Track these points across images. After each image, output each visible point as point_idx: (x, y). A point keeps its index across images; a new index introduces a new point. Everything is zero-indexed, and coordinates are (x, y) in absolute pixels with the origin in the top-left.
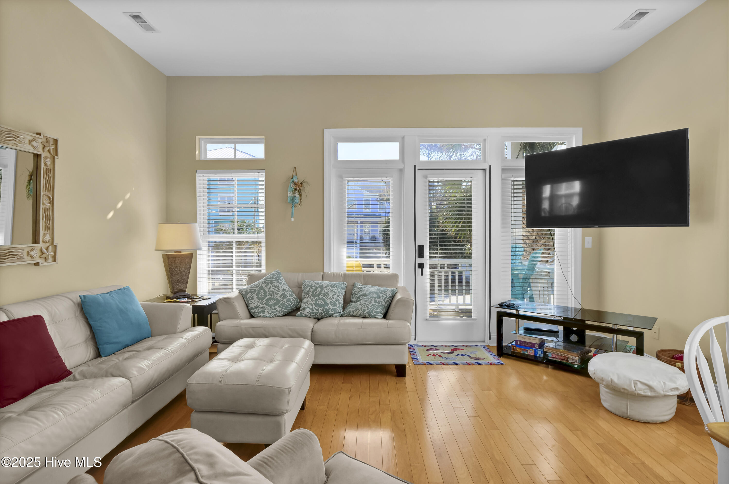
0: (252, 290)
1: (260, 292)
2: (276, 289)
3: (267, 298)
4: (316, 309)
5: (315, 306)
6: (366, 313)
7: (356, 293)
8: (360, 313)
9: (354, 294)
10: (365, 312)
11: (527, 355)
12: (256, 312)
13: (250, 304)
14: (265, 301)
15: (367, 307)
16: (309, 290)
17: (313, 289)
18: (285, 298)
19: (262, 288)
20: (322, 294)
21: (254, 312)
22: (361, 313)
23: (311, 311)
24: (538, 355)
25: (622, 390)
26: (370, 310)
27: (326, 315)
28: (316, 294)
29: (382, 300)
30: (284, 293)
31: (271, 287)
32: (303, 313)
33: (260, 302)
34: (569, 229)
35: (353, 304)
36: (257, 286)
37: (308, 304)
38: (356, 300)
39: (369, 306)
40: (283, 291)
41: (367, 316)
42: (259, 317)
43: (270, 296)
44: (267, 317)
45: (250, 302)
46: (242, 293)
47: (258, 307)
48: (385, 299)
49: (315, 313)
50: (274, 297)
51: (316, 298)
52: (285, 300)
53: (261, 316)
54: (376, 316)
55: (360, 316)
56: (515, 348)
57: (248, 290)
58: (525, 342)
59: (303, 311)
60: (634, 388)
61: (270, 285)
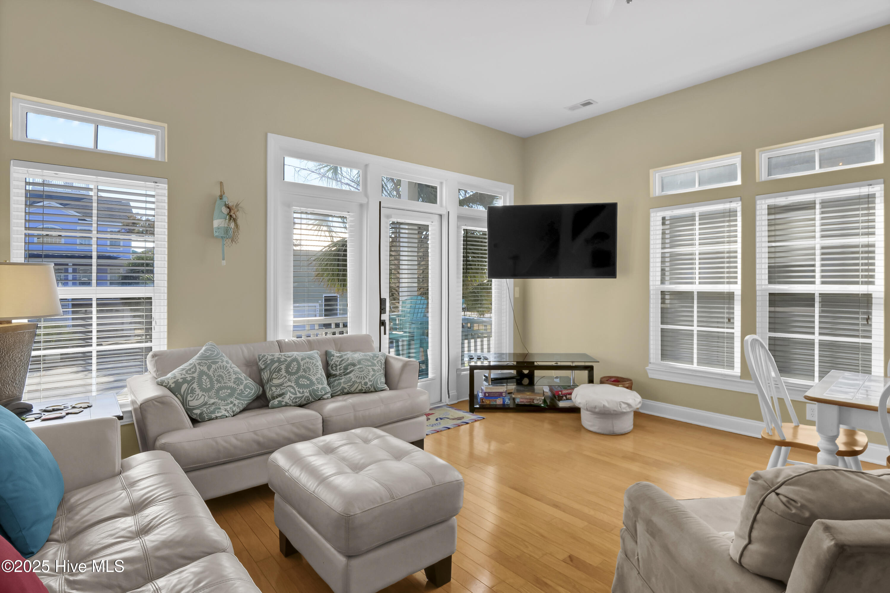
0: (187, 379)
1: (202, 379)
2: (225, 372)
3: (216, 388)
4: (299, 392)
5: (298, 388)
6: (370, 386)
7: (338, 364)
8: (360, 388)
9: (334, 365)
10: (368, 386)
11: (496, 405)
12: (204, 412)
13: (189, 402)
14: (214, 392)
15: (368, 379)
16: (278, 367)
17: (285, 365)
18: (242, 384)
19: (202, 373)
20: (302, 370)
21: (201, 414)
22: (362, 388)
23: (293, 396)
24: (506, 403)
25: (612, 412)
26: (374, 381)
27: (314, 399)
28: (293, 371)
29: (380, 368)
30: (237, 376)
31: (216, 370)
32: (283, 401)
33: (206, 396)
34: (504, 280)
35: (342, 378)
36: (192, 370)
37: (284, 386)
38: (343, 373)
39: (370, 377)
40: (235, 373)
41: (372, 389)
42: (213, 419)
43: (219, 385)
44: (227, 417)
45: (189, 398)
46: (167, 385)
47: (206, 404)
48: (381, 366)
49: (299, 397)
50: (225, 385)
51: (296, 377)
52: (242, 387)
53: (216, 418)
54: (382, 388)
55: (361, 392)
56: (484, 400)
57: (180, 379)
58: (494, 392)
59: (283, 398)
60: (620, 408)
61: (214, 366)
